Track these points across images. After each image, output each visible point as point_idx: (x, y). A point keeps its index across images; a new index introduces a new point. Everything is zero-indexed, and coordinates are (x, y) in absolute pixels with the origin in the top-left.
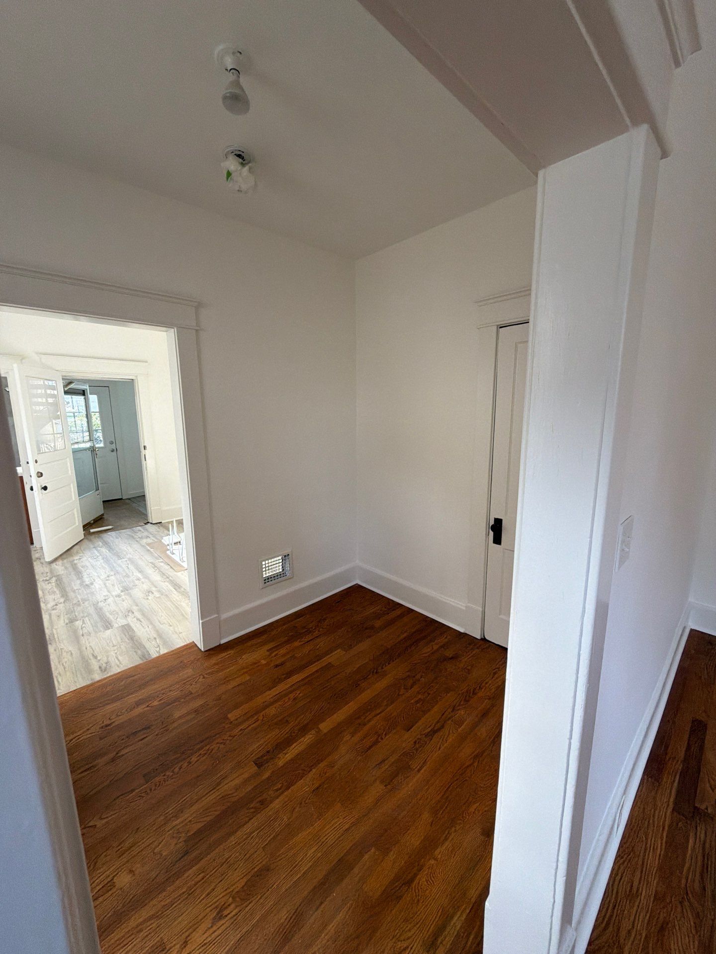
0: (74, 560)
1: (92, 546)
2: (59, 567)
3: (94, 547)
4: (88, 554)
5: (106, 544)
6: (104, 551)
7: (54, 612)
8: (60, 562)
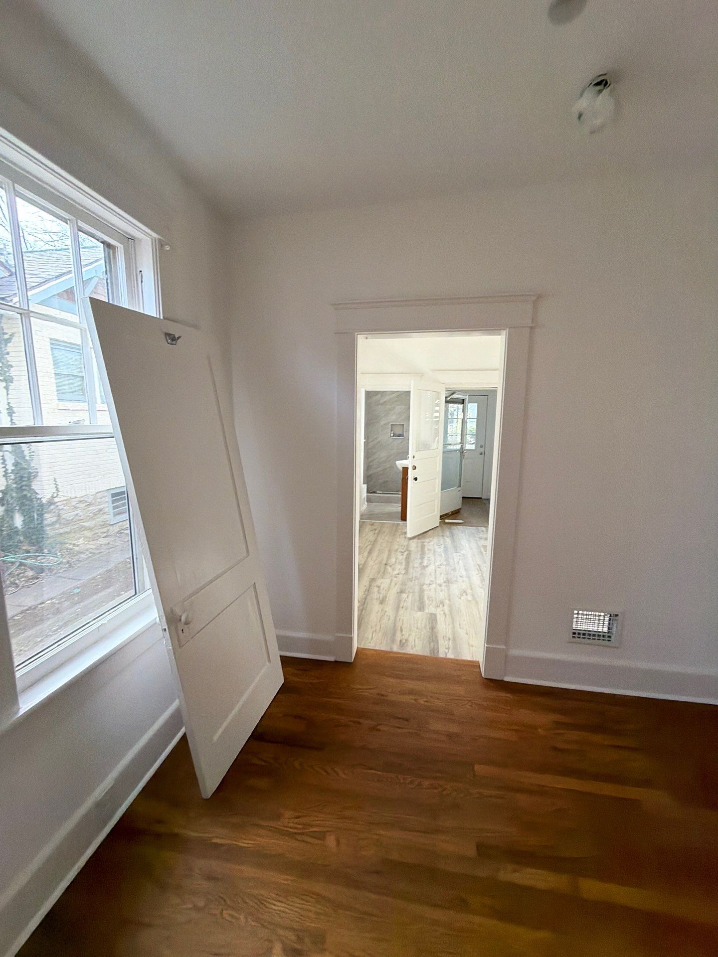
0: (424, 542)
1: (441, 534)
2: (413, 544)
3: (443, 536)
4: (435, 540)
5: (452, 535)
6: (448, 541)
7: (395, 579)
8: (415, 541)
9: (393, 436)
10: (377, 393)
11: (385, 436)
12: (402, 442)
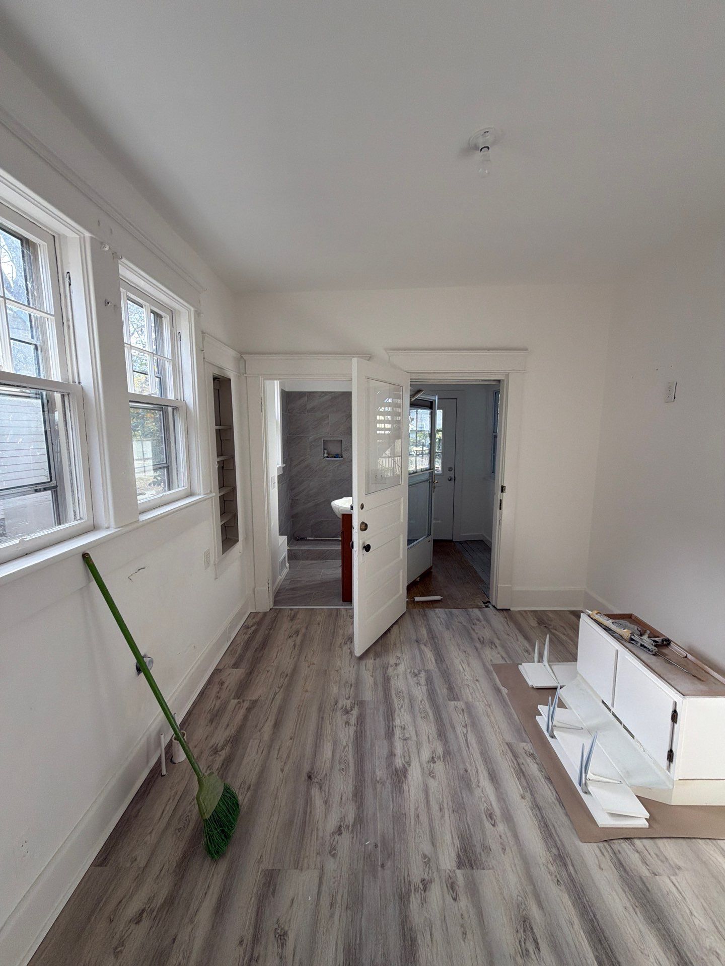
9: (327, 457)
10: (301, 395)
11: (316, 458)
12: (340, 465)
